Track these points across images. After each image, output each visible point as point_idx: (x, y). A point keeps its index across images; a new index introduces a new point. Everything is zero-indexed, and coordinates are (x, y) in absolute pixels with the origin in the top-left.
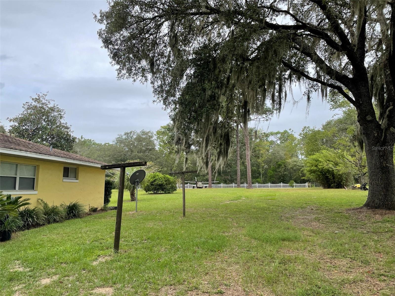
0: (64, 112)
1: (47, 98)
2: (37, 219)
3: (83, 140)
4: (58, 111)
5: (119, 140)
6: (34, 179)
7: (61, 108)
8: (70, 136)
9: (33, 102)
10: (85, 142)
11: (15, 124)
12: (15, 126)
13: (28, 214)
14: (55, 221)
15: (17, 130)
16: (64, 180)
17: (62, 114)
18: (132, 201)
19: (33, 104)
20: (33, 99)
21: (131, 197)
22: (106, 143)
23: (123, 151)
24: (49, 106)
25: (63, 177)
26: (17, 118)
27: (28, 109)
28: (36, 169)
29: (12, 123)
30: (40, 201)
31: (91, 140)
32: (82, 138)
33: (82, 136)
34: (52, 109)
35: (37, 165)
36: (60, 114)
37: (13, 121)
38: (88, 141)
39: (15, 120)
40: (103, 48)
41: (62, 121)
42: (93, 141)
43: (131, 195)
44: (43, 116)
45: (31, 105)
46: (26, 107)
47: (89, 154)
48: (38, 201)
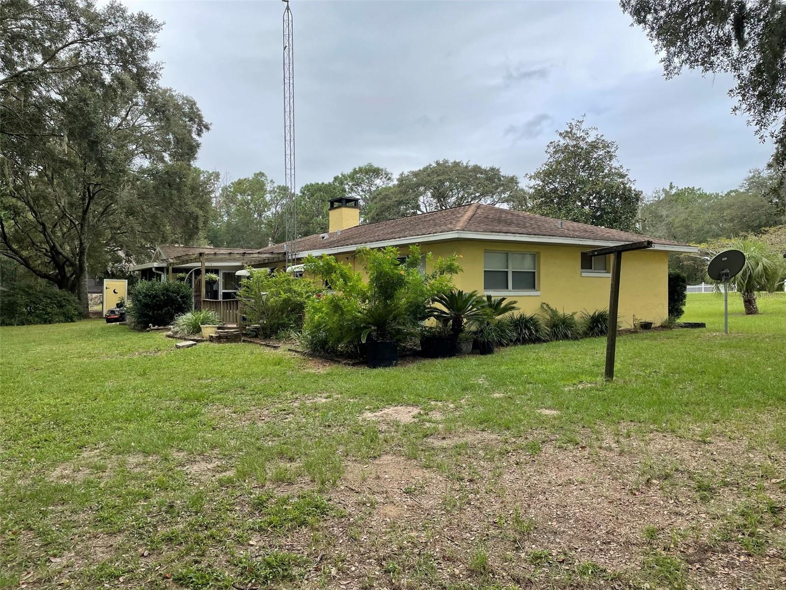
0: (615, 146)
1: (584, 126)
2: (537, 331)
3: (674, 191)
4: (604, 147)
5: (753, 182)
6: (534, 272)
7: (608, 139)
8: (630, 190)
9: (561, 139)
10: (680, 194)
11: (538, 182)
12: (539, 185)
13: (523, 323)
14: (566, 337)
15: (541, 193)
16: (584, 274)
17: (612, 150)
18: (748, 314)
19: (561, 143)
20: (561, 134)
21: (746, 306)
22: (731, 191)
23: (763, 206)
24: (589, 140)
25: (582, 268)
26: (539, 172)
27: (556, 152)
28: (535, 257)
29: (533, 183)
30: (545, 306)
31: (694, 188)
32: (671, 188)
33: (671, 183)
34: (594, 146)
35: (537, 252)
36: (609, 152)
37: (535, 179)
38: (688, 192)
39: (537, 176)
40: (635, 25)
41: (615, 163)
42: (699, 189)
43: (745, 302)
44: (580, 161)
45: (558, 145)
46: (552, 150)
47: (687, 219)
48: (542, 307)
